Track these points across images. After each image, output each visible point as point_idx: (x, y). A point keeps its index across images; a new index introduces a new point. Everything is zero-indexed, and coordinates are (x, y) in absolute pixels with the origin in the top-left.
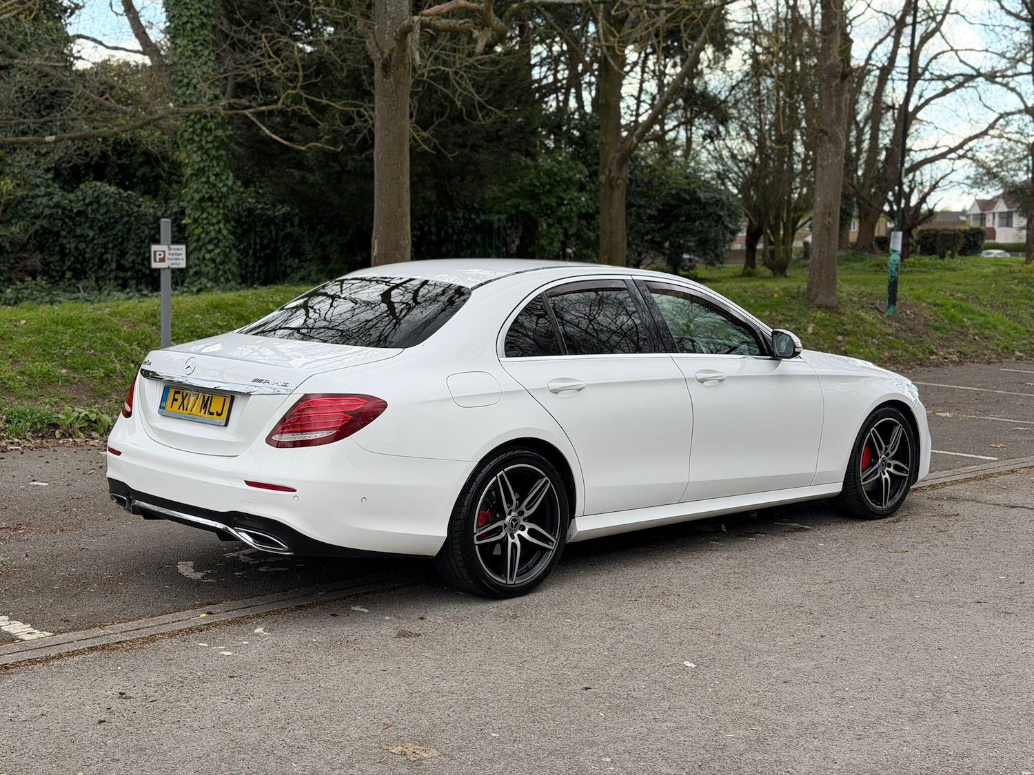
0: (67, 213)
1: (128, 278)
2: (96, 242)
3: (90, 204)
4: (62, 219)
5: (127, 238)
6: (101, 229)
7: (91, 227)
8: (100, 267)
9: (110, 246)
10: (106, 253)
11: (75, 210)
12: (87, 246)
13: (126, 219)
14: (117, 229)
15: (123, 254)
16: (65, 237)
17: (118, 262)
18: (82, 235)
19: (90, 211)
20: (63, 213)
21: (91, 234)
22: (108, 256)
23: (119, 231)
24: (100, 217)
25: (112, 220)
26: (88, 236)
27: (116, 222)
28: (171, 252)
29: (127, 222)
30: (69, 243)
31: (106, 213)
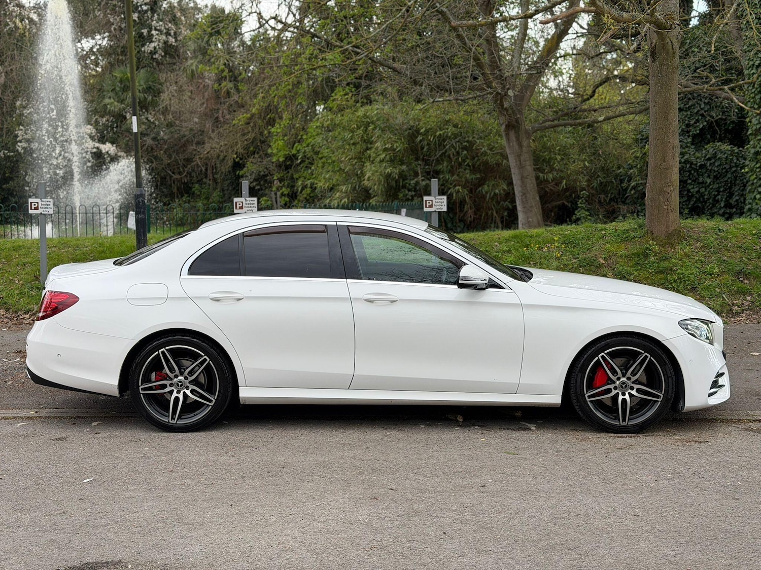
0: (693, 166)
1: (733, 214)
2: (711, 187)
3: (709, 159)
4: (690, 171)
5: (734, 183)
6: (716, 178)
7: (709, 176)
8: (714, 205)
9: (722, 189)
10: (718, 195)
11: (699, 164)
12: (706, 189)
13: (734, 169)
14: (727, 177)
15: (731, 195)
16: (691, 184)
17: (726, 201)
18: (703, 183)
19: (708, 165)
20: (690, 167)
21: (709, 181)
22: (719, 197)
23: (729, 178)
24: (716, 169)
25: (724, 171)
26: (707, 182)
27: (727, 172)
28: (437, 201)
29: (735, 171)
30: (693, 188)
31: (720, 165)
